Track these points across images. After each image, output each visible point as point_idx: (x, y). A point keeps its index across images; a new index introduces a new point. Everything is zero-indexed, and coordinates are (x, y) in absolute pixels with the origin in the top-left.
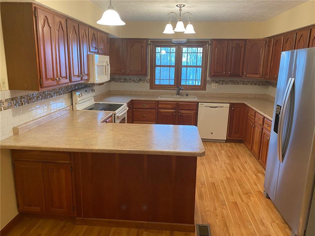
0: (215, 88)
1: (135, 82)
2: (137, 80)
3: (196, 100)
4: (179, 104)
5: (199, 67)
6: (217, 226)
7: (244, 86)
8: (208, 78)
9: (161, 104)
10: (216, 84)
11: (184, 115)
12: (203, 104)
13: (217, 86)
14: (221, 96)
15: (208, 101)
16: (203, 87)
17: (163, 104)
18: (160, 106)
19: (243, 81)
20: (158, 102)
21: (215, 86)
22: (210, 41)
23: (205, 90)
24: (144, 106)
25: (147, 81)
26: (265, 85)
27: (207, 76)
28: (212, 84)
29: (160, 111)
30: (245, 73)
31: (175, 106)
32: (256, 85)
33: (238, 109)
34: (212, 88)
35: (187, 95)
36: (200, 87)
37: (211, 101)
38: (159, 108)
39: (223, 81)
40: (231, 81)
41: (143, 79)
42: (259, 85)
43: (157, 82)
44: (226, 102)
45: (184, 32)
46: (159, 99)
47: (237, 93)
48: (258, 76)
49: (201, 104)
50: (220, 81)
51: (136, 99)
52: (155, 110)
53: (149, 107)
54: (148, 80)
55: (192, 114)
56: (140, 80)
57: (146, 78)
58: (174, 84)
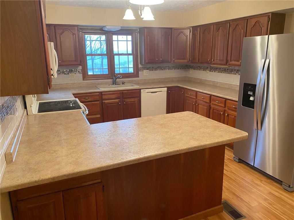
0: (146, 74)
1: (65, 74)
2: (67, 71)
3: (136, 87)
4: (123, 92)
5: (130, 54)
6: (232, 199)
7: (170, 70)
8: (140, 66)
9: (105, 95)
10: (147, 70)
11: (129, 103)
12: (145, 91)
13: (148, 72)
14: (152, 82)
15: (149, 87)
16: (135, 74)
17: (106, 95)
18: (104, 97)
19: (169, 66)
20: (101, 93)
21: (146, 73)
22: (138, 29)
23: (138, 77)
24: (86, 99)
25: (78, 72)
26: (185, 69)
27: (139, 63)
28: (144, 70)
29: (105, 102)
30: (174, 59)
31: (119, 95)
32: (178, 69)
33: (173, 91)
34: (145, 74)
35: (123, 83)
36: (133, 75)
37: (151, 87)
38: (102, 100)
39: (152, 67)
40: (159, 67)
41: (75, 70)
42: (181, 69)
43: (90, 73)
44: (163, 86)
45: (143, 18)
46: (102, 89)
47: (165, 77)
48: (186, 61)
49: (143, 91)
50: (150, 67)
51: (76, 92)
52: (99, 102)
53: (93, 100)
54: (80, 71)
55: (136, 102)
56: (71, 71)
57: (77, 68)
58: (108, 73)
